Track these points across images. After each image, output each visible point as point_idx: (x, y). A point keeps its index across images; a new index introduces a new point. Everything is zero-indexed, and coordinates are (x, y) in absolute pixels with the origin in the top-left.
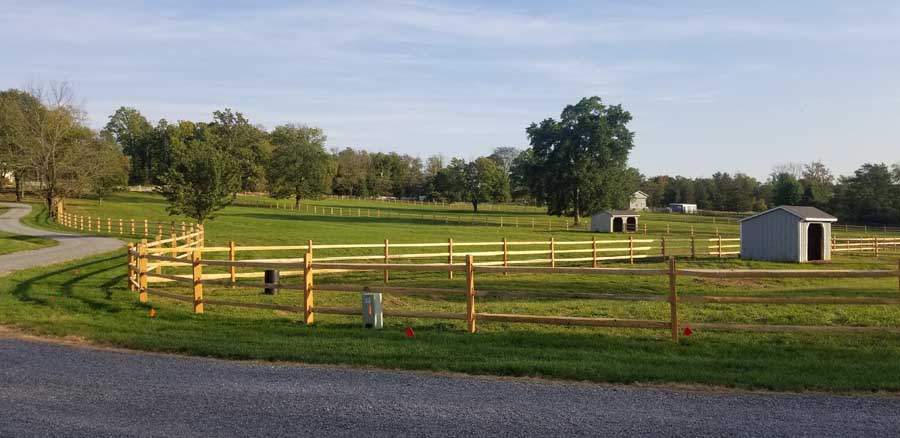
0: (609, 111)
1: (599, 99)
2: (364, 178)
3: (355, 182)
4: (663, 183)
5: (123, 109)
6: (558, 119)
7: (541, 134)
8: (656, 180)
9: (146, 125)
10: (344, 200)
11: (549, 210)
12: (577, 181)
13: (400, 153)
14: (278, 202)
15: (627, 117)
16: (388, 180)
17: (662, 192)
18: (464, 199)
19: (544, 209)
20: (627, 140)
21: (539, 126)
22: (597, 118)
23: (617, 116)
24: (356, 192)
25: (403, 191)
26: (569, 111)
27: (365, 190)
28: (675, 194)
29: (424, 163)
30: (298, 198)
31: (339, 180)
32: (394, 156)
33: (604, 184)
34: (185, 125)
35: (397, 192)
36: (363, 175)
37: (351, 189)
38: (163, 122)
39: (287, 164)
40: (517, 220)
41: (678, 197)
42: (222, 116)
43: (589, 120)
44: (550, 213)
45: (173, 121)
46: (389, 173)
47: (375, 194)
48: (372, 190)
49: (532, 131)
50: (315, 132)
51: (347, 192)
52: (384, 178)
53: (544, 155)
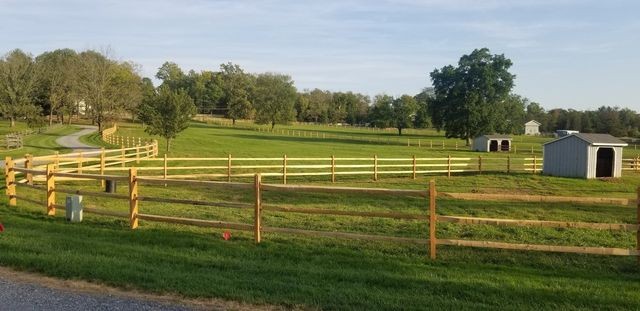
0: (495, 59)
1: (487, 50)
2: (325, 110)
3: (320, 113)
4: (557, 115)
5: (167, 63)
6: (456, 66)
7: (442, 78)
8: (552, 112)
9: (181, 74)
10: (311, 126)
11: (447, 134)
12: (467, 113)
13: (354, 92)
14: (259, 126)
15: (508, 64)
16: (344, 111)
17: (555, 121)
18: (391, 125)
19: (443, 133)
20: (508, 81)
21: (440, 71)
22: (484, 64)
23: (501, 63)
24: (320, 120)
25: (355, 120)
26: (464, 59)
27: (327, 119)
28: (566, 122)
29: (371, 99)
30: (273, 124)
31: (309, 111)
32: (350, 94)
33: (489, 114)
34: (205, 74)
35: (349, 121)
36: (325, 108)
37: (317, 118)
38: (192, 72)
39: (266, 100)
40: (419, 141)
41: (568, 125)
42: (226, 68)
43: (477, 66)
44: (448, 136)
45: (198, 71)
46: (345, 106)
47: (333, 122)
48: (332, 119)
49: (435, 75)
50: (286, 78)
51: (314, 120)
52: (342, 110)
53: (444, 92)
